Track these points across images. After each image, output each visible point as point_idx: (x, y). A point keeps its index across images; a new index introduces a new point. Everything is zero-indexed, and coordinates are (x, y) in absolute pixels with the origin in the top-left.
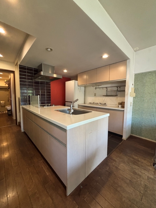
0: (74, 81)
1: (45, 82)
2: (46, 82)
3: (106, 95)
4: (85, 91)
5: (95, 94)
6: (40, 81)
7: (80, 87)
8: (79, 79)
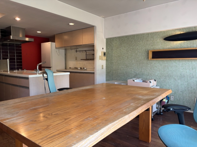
0: (50, 43)
1: (14, 44)
2: (16, 44)
3: (85, 59)
4: (65, 55)
5: (76, 57)
6: (9, 44)
7: (58, 50)
8: (56, 41)
